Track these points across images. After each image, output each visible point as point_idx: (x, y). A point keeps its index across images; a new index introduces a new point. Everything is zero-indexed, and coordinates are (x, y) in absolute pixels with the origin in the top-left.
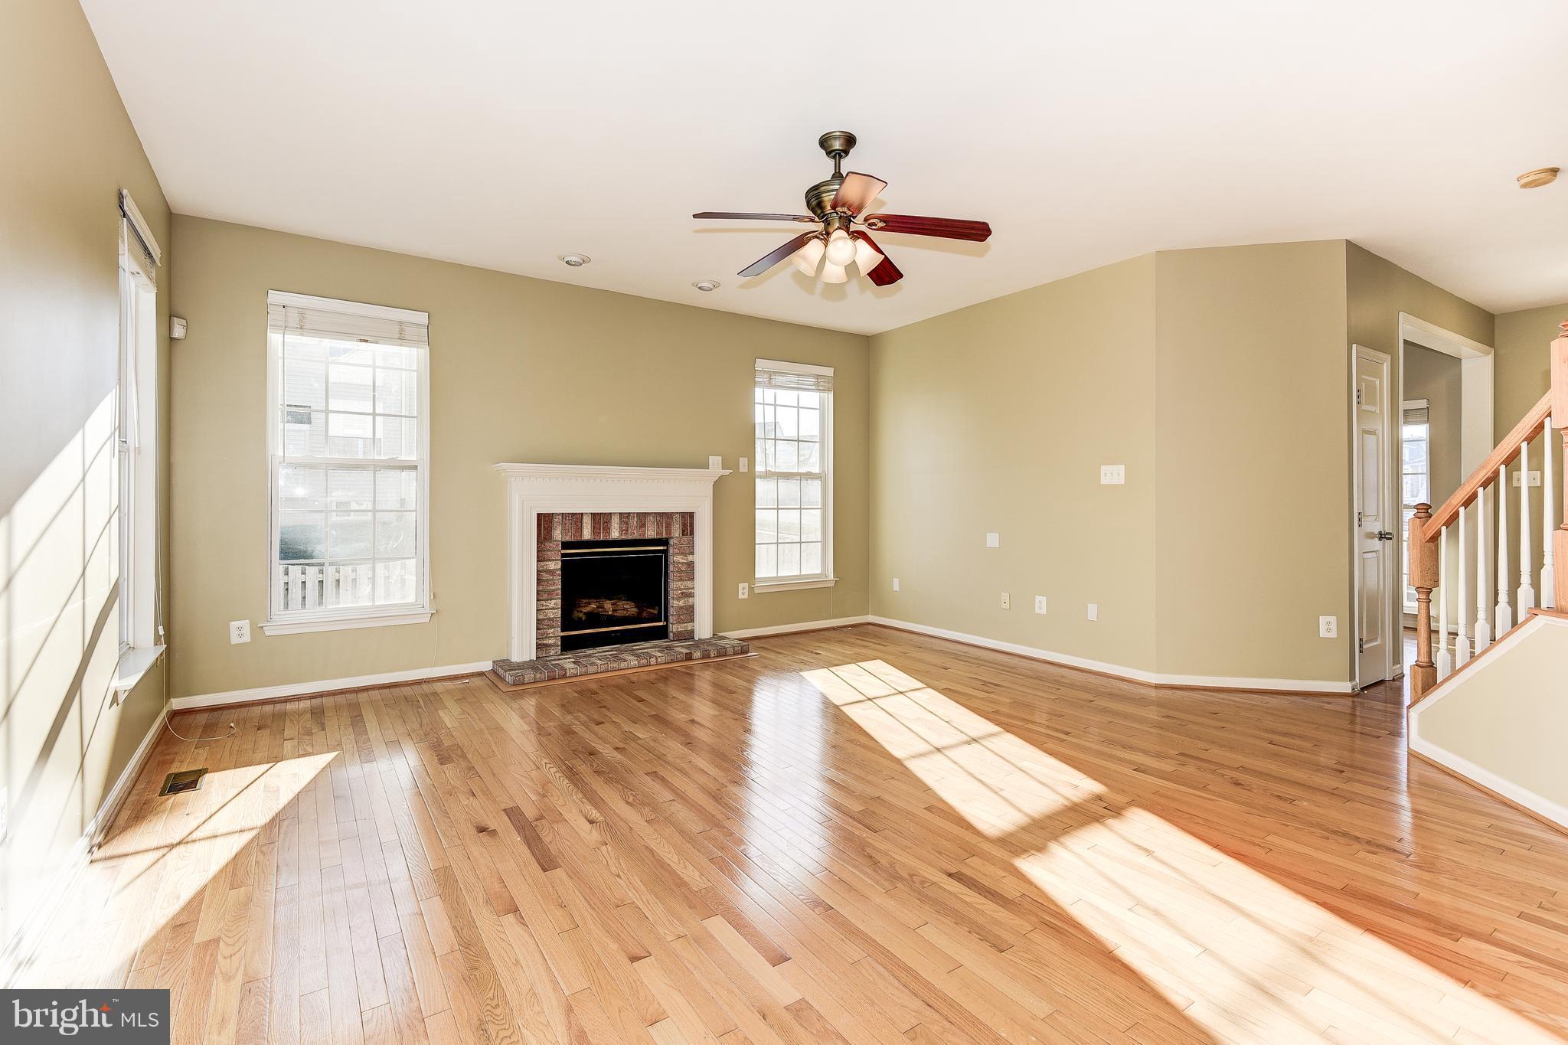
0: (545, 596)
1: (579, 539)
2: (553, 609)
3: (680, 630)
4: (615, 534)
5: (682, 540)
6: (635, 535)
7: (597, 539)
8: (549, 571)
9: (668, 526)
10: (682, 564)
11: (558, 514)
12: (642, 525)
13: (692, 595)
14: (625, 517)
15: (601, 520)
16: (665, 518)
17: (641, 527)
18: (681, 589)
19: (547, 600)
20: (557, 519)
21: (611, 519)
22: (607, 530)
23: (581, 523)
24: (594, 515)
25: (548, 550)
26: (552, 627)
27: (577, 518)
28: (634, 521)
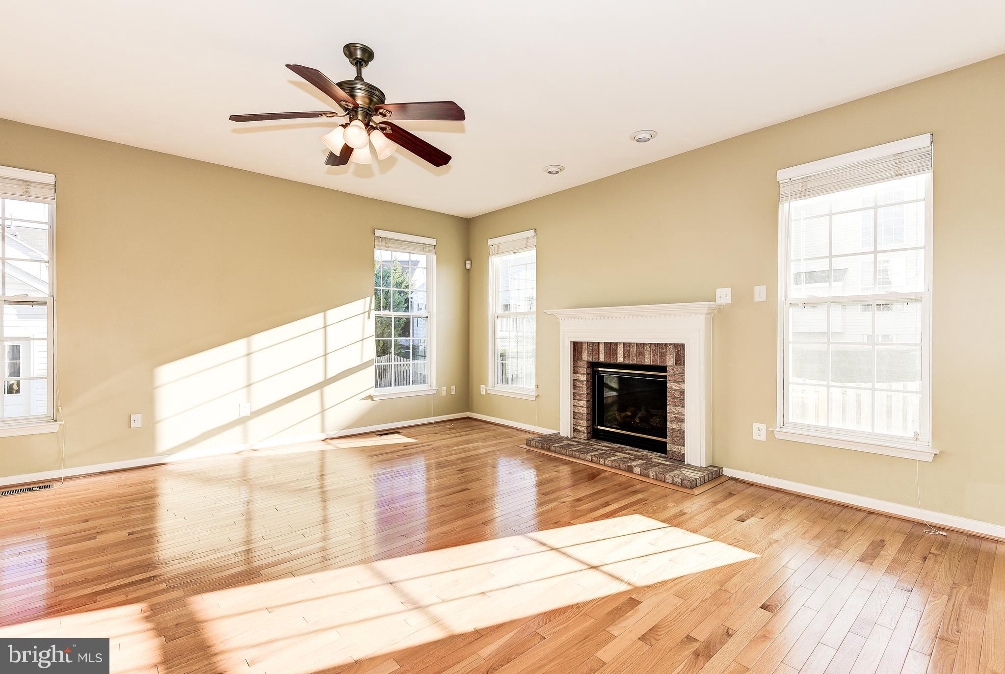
0: (578, 398)
1: (596, 360)
2: (582, 407)
3: (673, 450)
4: (620, 360)
5: (675, 369)
6: (635, 361)
7: (608, 361)
8: (580, 381)
9: (663, 356)
10: (676, 390)
11: (585, 343)
12: (641, 353)
13: (683, 421)
14: (627, 346)
15: (611, 347)
16: (660, 348)
17: (639, 355)
18: (674, 413)
19: (579, 400)
20: (585, 346)
21: (617, 347)
22: (615, 355)
23: (599, 349)
24: (606, 344)
25: (580, 367)
26: (582, 419)
27: (596, 345)
28: (634, 350)
